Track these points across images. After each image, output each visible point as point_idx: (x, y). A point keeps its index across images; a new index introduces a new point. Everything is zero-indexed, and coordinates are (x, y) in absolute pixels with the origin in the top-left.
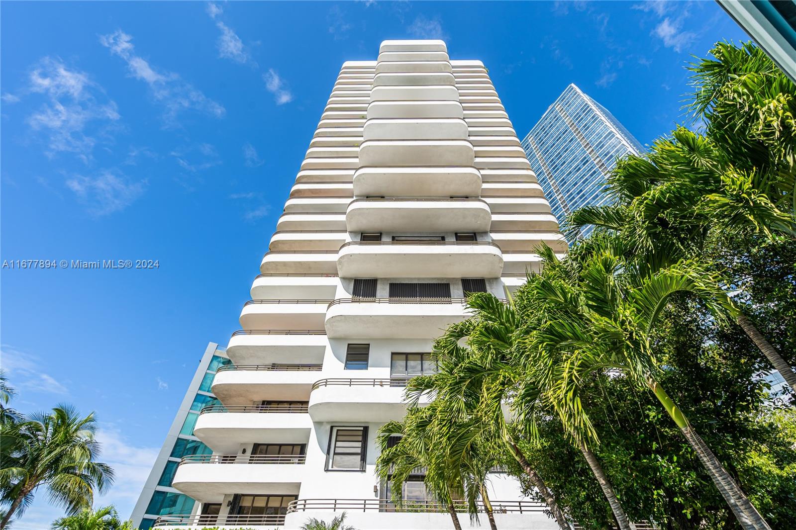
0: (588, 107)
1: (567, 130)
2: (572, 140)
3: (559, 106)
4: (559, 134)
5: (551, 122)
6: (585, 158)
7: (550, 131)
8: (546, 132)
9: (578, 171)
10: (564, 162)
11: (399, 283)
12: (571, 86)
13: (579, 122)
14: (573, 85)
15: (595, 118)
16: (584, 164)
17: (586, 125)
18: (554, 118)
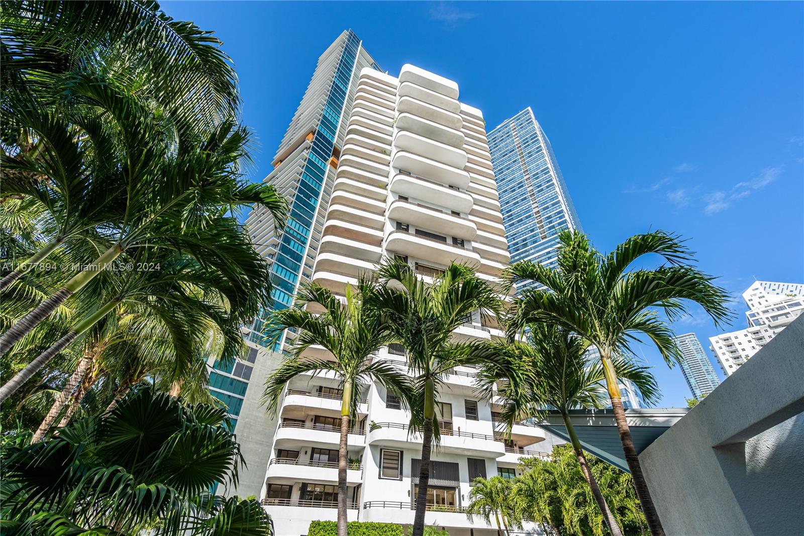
0: (537, 136)
1: (513, 150)
2: (515, 161)
3: (513, 124)
4: (506, 151)
5: (502, 136)
6: (521, 182)
7: (500, 145)
8: (496, 144)
9: (513, 191)
10: (504, 179)
12: (528, 110)
13: (526, 147)
14: (529, 108)
15: (539, 149)
16: (519, 188)
17: (530, 152)
18: (507, 133)
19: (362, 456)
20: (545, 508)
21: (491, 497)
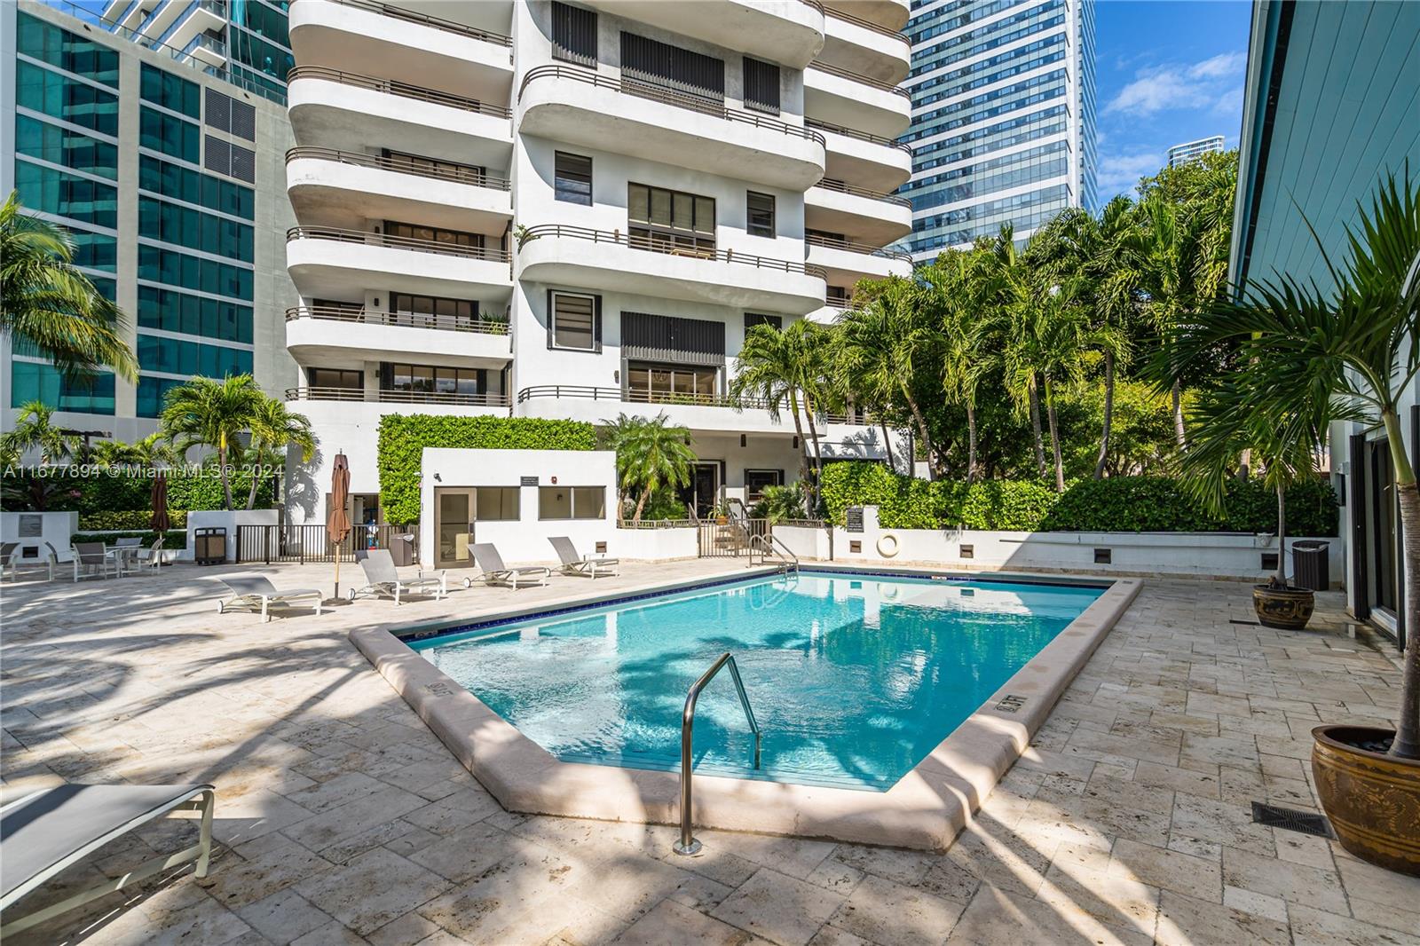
11: (637, 33)
19: (509, 308)
20: (904, 362)
21: (785, 358)
